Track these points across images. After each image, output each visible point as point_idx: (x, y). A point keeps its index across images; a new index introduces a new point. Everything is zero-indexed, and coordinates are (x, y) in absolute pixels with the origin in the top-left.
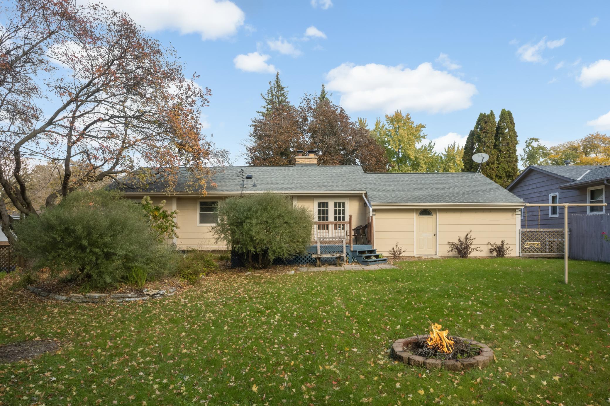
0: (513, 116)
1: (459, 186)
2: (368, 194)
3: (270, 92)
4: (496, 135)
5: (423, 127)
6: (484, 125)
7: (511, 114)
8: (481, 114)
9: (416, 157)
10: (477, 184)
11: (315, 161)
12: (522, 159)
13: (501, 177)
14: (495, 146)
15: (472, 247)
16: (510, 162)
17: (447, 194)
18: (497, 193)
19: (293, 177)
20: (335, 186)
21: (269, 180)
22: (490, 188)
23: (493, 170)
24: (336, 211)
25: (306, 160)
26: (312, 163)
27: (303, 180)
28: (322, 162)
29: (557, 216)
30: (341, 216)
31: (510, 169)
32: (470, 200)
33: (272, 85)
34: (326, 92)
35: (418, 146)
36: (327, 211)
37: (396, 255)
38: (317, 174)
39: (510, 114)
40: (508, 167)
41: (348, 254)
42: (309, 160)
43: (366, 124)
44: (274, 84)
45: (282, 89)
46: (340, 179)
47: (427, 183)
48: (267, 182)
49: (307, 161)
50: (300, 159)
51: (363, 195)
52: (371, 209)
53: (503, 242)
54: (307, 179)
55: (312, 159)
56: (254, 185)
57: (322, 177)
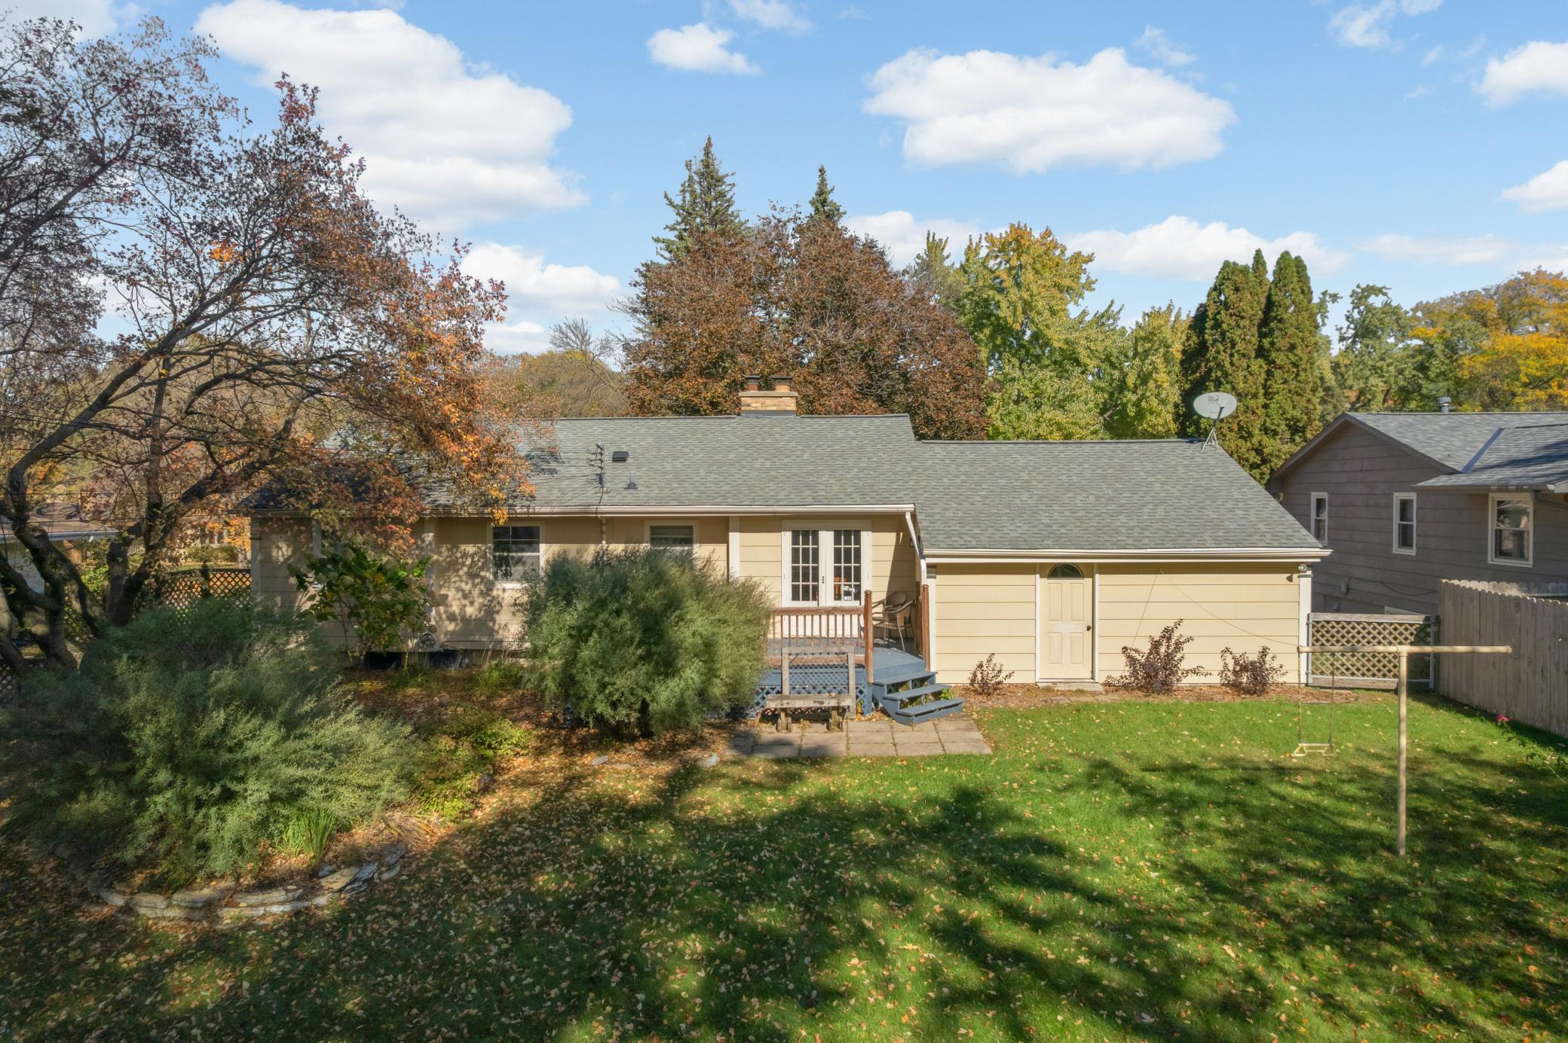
0: (1310, 273)
1: (1157, 486)
2: (919, 517)
3: (687, 187)
4: (1264, 322)
5: (1090, 259)
6: (1233, 298)
7: (1304, 268)
8: (1226, 264)
9: (1067, 342)
10: (1203, 483)
11: (791, 405)
12: (1342, 339)
13: (1275, 433)
14: (1261, 352)
15: (1184, 665)
16: (1298, 394)
17: (1123, 519)
18: (1252, 517)
19: (731, 456)
20: (836, 488)
21: (668, 467)
22: (1236, 495)
23: (1254, 413)
24: (837, 552)
25: (769, 401)
26: (783, 408)
27: (757, 465)
28: (809, 407)
29: (1412, 552)
30: (853, 565)
31: (1297, 413)
32: (1181, 540)
33: (694, 168)
34: (829, 187)
35: (1074, 311)
36: (816, 552)
37: (985, 687)
38: (793, 444)
39: (1300, 266)
40: (1294, 408)
41: (861, 692)
42: (775, 401)
43: (945, 253)
44: (697, 166)
45: (720, 180)
46: (851, 463)
47: (1075, 479)
48: (666, 473)
49: (771, 404)
50: (752, 399)
51: (908, 517)
52: (923, 563)
53: (1264, 652)
54: (768, 464)
55: (784, 397)
56: (632, 486)
57: (806, 456)
